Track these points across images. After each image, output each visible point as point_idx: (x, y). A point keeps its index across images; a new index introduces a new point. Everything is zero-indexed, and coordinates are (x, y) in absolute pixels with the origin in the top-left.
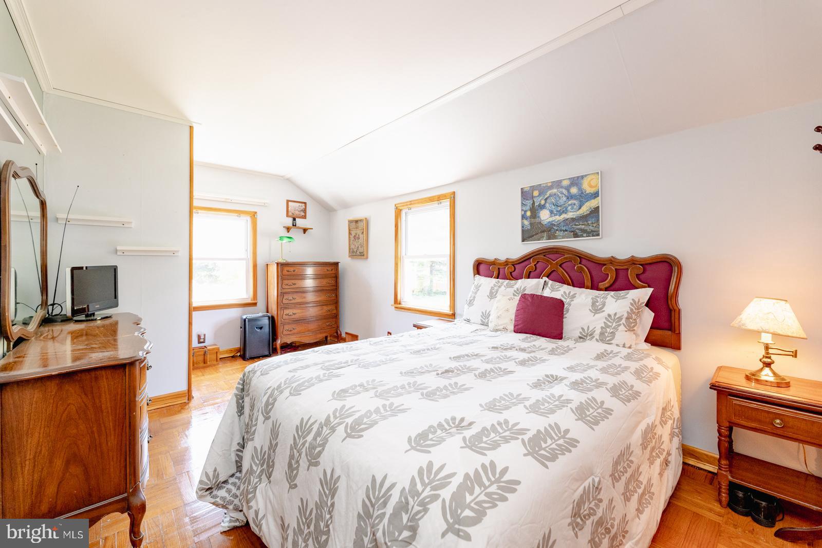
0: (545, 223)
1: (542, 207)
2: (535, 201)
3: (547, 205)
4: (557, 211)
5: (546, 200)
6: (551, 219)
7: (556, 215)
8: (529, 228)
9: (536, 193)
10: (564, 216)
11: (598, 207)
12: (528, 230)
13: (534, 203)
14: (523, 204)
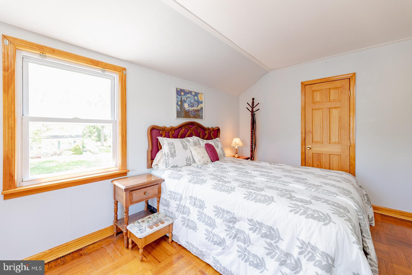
0: (186, 109)
1: (185, 101)
2: (182, 97)
3: (187, 101)
4: (191, 105)
5: (187, 98)
6: (188, 108)
7: (190, 107)
8: (180, 110)
9: (182, 93)
10: (193, 108)
11: (202, 107)
12: (179, 111)
13: (181, 98)
14: (177, 98)
